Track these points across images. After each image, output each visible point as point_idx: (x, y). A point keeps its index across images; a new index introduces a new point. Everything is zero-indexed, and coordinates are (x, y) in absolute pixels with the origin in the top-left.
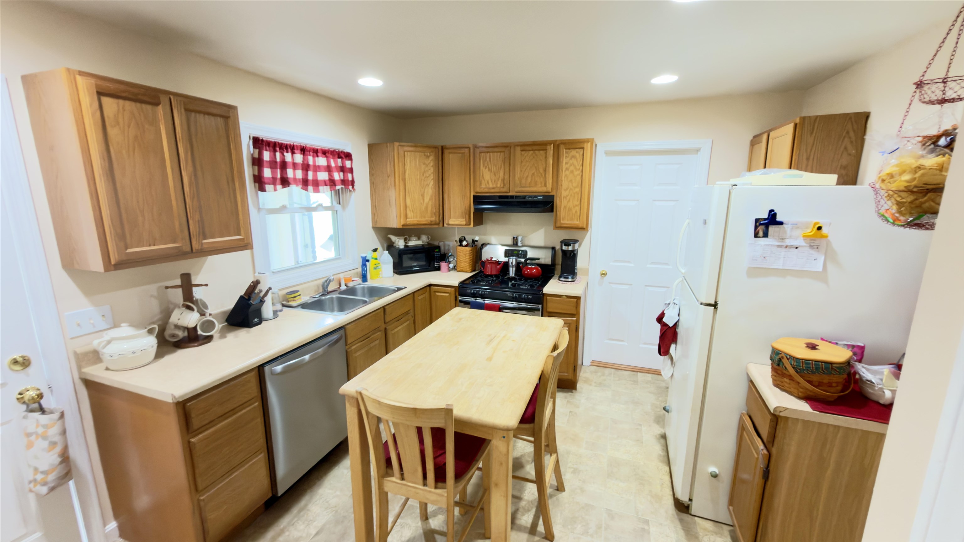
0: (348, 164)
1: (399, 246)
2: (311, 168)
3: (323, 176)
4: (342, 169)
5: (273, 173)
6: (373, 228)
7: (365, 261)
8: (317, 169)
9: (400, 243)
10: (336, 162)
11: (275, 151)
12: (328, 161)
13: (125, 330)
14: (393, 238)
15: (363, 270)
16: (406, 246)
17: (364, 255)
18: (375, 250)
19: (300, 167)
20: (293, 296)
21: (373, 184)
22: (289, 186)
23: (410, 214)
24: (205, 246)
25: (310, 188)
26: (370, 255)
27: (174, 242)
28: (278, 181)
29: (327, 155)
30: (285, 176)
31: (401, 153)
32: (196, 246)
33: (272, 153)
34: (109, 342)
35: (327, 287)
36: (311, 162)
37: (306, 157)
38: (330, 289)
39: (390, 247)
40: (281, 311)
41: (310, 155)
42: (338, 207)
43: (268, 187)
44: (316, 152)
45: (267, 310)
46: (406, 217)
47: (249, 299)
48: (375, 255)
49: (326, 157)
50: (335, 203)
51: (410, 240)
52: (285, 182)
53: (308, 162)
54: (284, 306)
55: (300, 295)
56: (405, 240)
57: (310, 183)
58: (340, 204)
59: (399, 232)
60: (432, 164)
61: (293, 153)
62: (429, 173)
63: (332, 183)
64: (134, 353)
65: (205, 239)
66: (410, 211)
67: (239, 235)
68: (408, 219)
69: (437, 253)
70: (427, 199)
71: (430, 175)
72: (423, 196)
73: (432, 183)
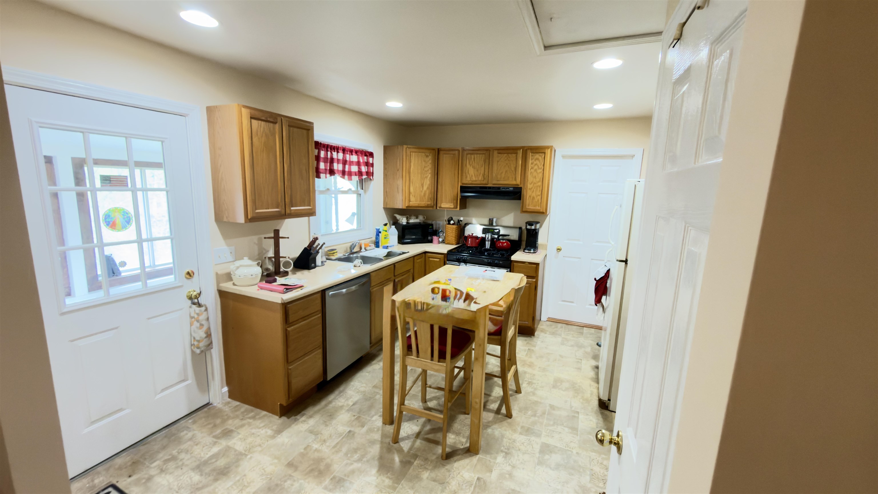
0: (371, 160)
1: (402, 222)
2: (348, 163)
3: (355, 169)
4: (367, 164)
5: (325, 166)
6: (384, 208)
7: (378, 232)
8: (351, 163)
9: (403, 221)
10: (363, 159)
11: (327, 151)
12: (358, 158)
13: (246, 261)
14: (398, 217)
15: (377, 238)
16: (407, 223)
17: (378, 228)
18: (386, 225)
19: (341, 162)
20: (332, 252)
21: (385, 176)
22: (334, 175)
23: (412, 199)
24: (292, 212)
25: (346, 177)
26: (382, 228)
27: (277, 208)
28: (328, 172)
29: (358, 153)
30: (332, 168)
31: (408, 153)
32: (288, 211)
33: (326, 152)
34: (238, 268)
35: (353, 249)
36: (348, 159)
37: (345, 155)
38: (355, 250)
39: (395, 223)
40: (325, 262)
41: (348, 154)
42: (361, 192)
43: (322, 175)
44: (351, 151)
45: (319, 259)
46: (410, 201)
47: (310, 250)
48: (386, 228)
49: (357, 155)
50: (359, 188)
51: (410, 219)
52: (332, 172)
53: (346, 158)
54: (327, 259)
55: (337, 252)
56: (407, 218)
57: (347, 173)
58: (362, 189)
59: (402, 212)
60: (430, 162)
61: (338, 152)
62: (428, 168)
63: (360, 173)
64: (252, 275)
65: (292, 207)
66: (413, 196)
67: (310, 206)
68: (411, 202)
69: (431, 229)
70: (425, 188)
71: (428, 170)
72: (422, 185)
73: (430, 176)
